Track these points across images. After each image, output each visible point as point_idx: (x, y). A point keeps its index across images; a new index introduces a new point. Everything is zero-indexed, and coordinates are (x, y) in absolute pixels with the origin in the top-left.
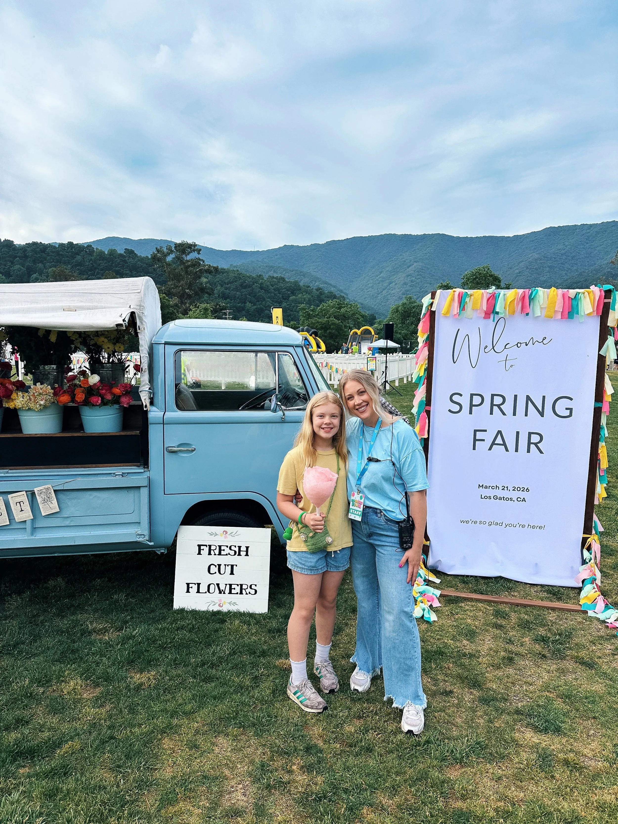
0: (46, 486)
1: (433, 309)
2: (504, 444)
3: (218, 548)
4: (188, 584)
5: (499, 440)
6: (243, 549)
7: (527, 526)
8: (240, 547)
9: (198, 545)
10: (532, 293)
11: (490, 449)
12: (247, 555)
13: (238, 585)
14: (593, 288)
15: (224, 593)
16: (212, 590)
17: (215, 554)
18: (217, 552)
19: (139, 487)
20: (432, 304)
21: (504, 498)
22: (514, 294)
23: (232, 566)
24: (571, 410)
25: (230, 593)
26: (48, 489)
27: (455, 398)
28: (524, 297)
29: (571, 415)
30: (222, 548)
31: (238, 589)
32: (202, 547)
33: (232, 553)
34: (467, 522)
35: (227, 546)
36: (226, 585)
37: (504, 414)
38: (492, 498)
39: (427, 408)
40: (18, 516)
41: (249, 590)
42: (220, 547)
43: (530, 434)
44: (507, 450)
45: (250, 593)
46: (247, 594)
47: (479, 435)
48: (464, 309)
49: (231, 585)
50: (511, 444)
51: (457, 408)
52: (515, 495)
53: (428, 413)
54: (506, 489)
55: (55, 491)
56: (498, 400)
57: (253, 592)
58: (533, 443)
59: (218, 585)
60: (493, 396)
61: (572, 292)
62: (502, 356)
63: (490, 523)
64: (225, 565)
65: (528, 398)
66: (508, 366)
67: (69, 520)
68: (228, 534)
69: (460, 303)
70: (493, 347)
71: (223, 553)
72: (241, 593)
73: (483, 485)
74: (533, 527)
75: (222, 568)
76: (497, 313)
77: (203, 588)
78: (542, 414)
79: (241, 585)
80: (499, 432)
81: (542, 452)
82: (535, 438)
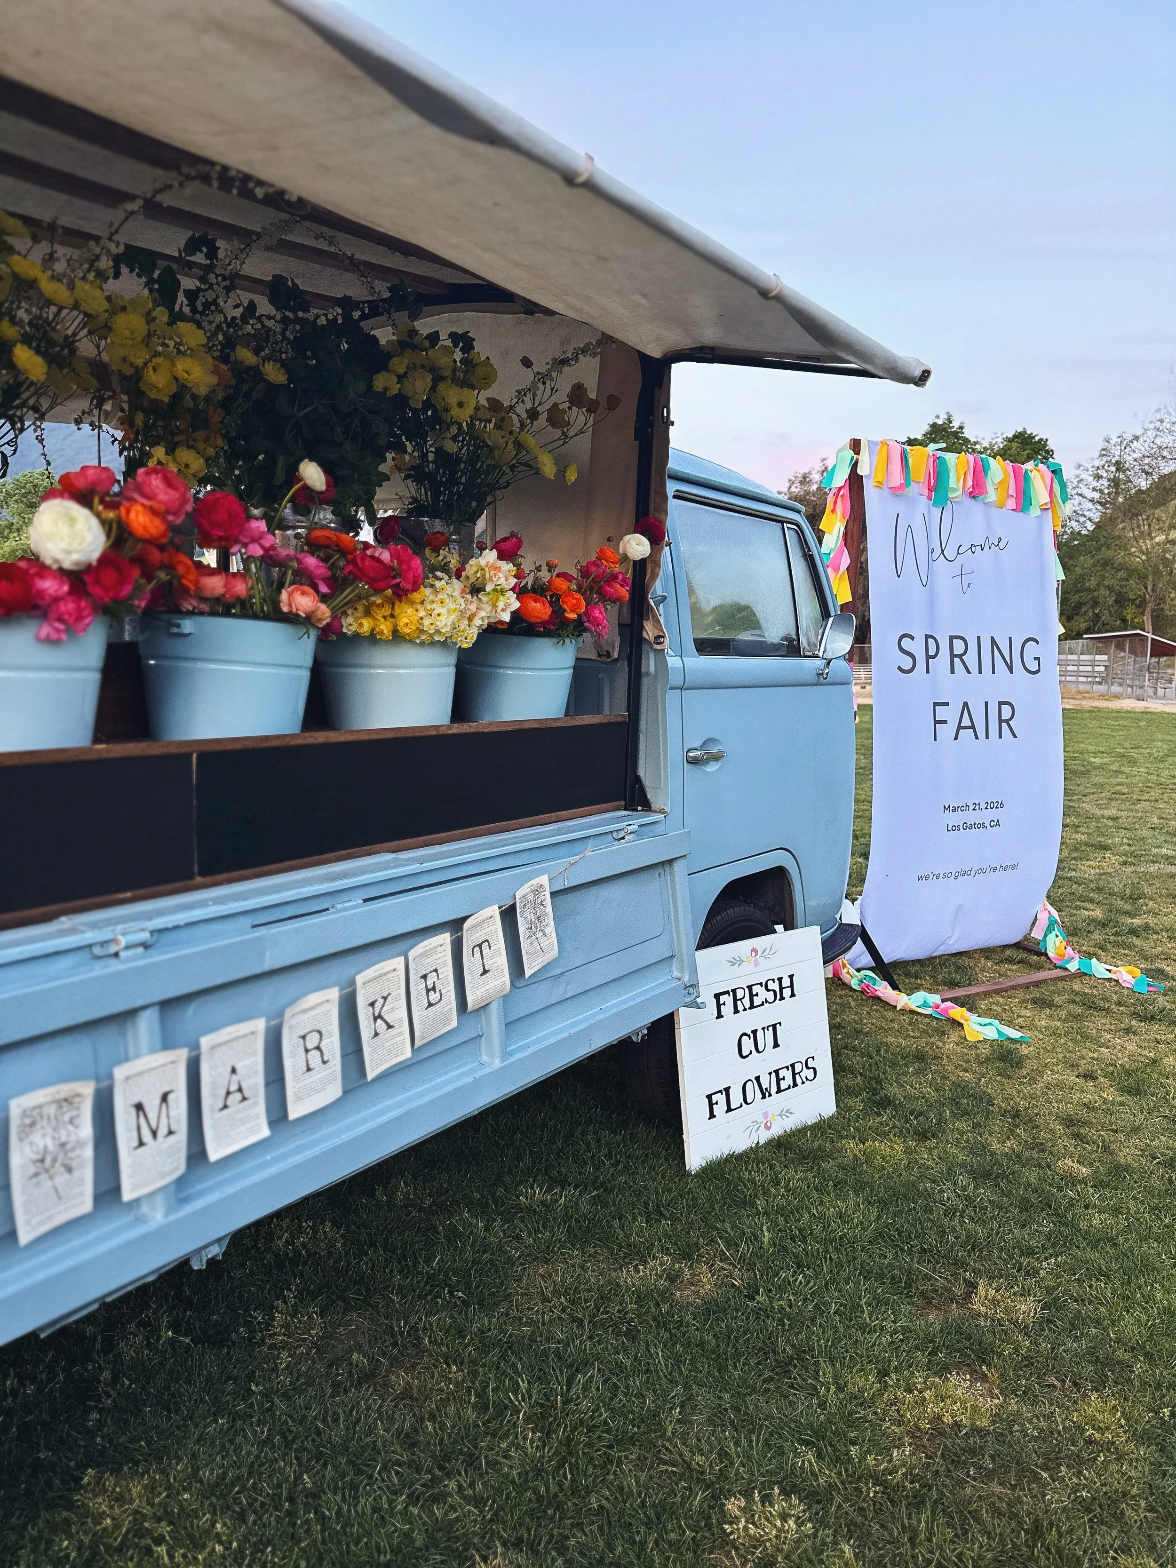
2: (973, 727)
3: (747, 992)
4: (709, 1097)
5: (966, 720)
6: (786, 982)
7: (999, 867)
8: (780, 980)
9: (715, 996)
11: (957, 738)
12: (793, 995)
13: (788, 1068)
15: (770, 1095)
16: (749, 1096)
17: (745, 1009)
18: (747, 1002)
19: (671, 862)
21: (974, 824)
23: (774, 1028)
24: (1039, 659)
25: (778, 1090)
26: (538, 890)
27: (905, 644)
29: (1039, 670)
30: (755, 990)
31: (789, 1078)
32: (722, 999)
33: (771, 997)
34: (927, 877)
35: (761, 984)
36: (770, 1074)
37: (968, 672)
38: (961, 827)
40: (477, 991)
41: (805, 1074)
42: (750, 988)
43: (1000, 704)
44: (976, 737)
45: (807, 1079)
46: (803, 1083)
47: (940, 713)
49: (777, 1072)
50: (980, 725)
51: (909, 663)
52: (987, 816)
54: (977, 808)
55: (551, 896)
56: (959, 647)
57: (811, 1075)
58: (1004, 721)
59: (758, 1079)
60: (951, 639)
61: (1023, 469)
62: (955, 568)
63: (956, 874)
64: (764, 1029)
65: (993, 640)
66: (965, 586)
67: (564, 981)
68: (756, 954)
70: (943, 552)
71: (756, 1001)
72: (795, 1084)
73: (949, 806)
74: (1006, 868)
75: (760, 1036)
77: (736, 1098)
78: (1011, 670)
79: (793, 1067)
80: (966, 705)
81: (1015, 737)
82: (1006, 712)
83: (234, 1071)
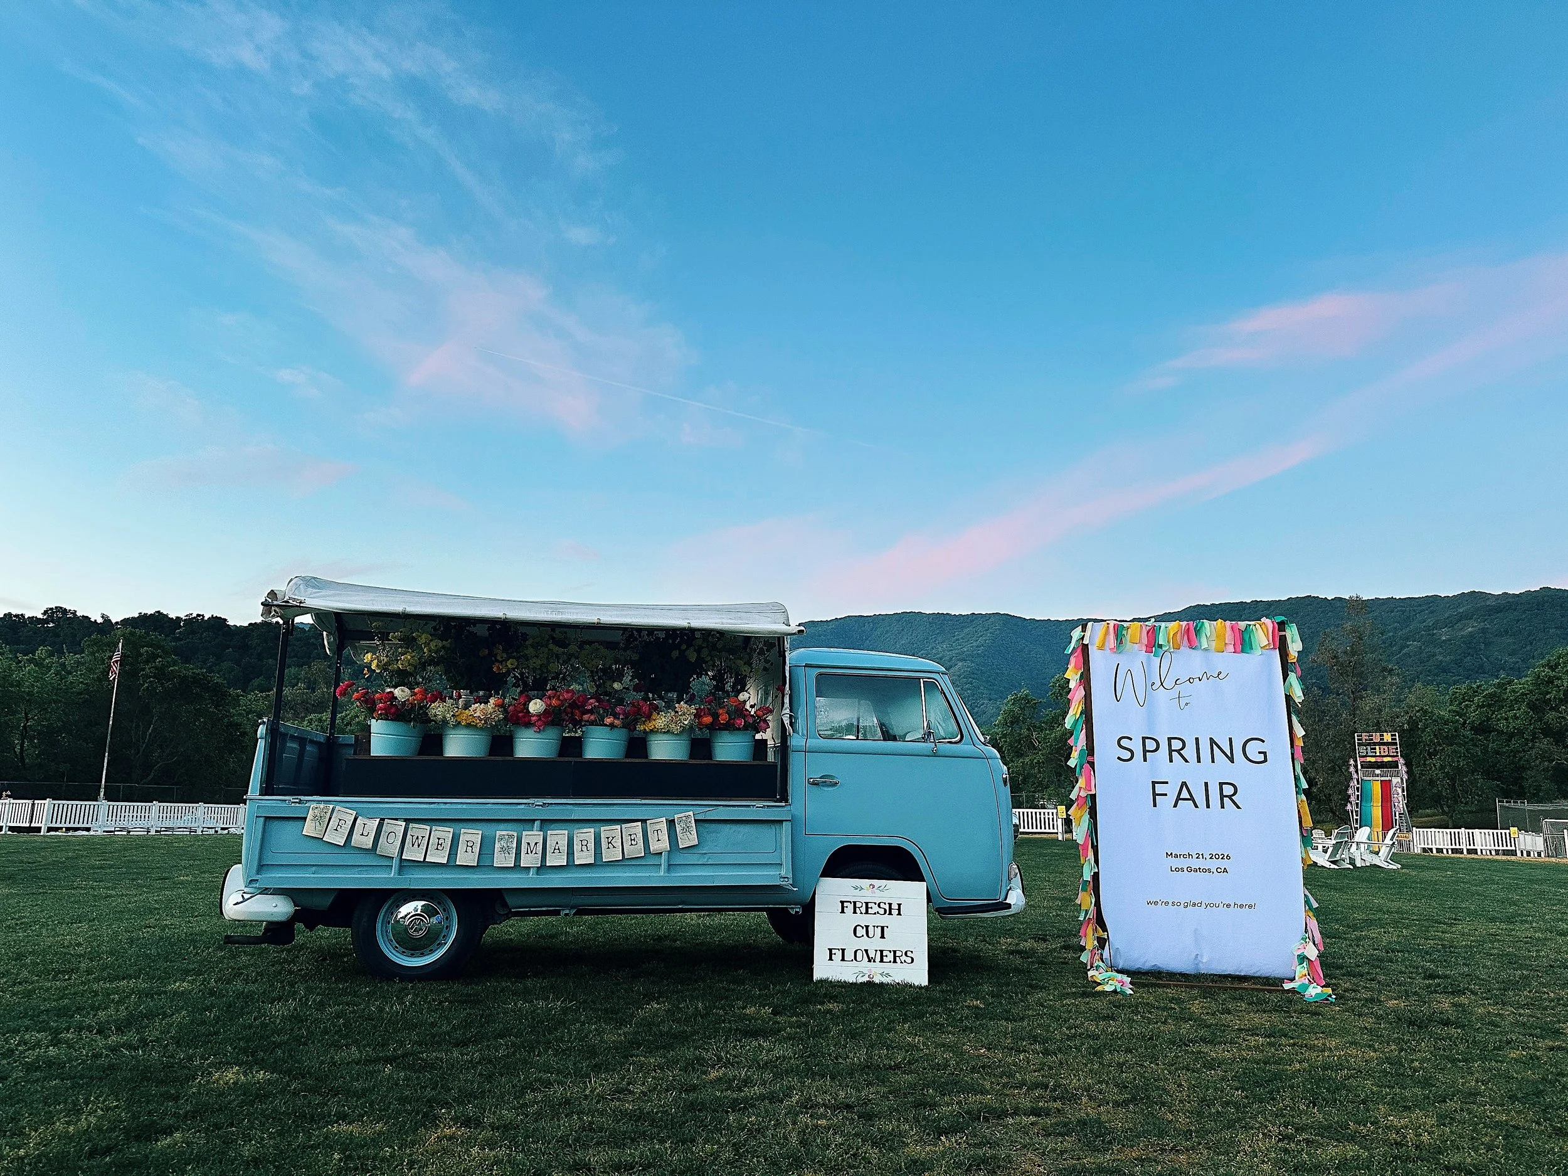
0: (687, 814)
1: (1086, 642)
2: (1192, 799)
3: (864, 905)
4: (830, 950)
5: (1185, 794)
6: (895, 906)
7: (1233, 905)
8: (890, 905)
9: (841, 902)
10: (1197, 626)
11: (1175, 806)
12: (899, 914)
13: (890, 951)
14: (1264, 620)
15: (874, 961)
16: (859, 957)
17: (861, 913)
18: (863, 910)
19: (781, 822)
20: (1083, 638)
21: (1199, 869)
22: (1177, 626)
23: (883, 928)
24: (1265, 753)
25: (882, 961)
26: (687, 817)
27: (1124, 742)
28: (1189, 629)
29: (1265, 760)
30: (870, 905)
31: (891, 957)
32: (845, 904)
33: (882, 911)
34: (1156, 903)
35: (875, 903)
36: (876, 951)
37: (1186, 761)
38: (1185, 870)
39: (1090, 759)
40: (654, 847)
41: (904, 958)
42: (867, 904)
43: (1221, 784)
44: (1196, 806)
45: (905, 962)
46: (901, 962)
47: (1159, 789)
48: (1121, 642)
49: (882, 951)
50: (1200, 798)
51: (1128, 755)
52: (1213, 864)
53: (1092, 764)
54: (1201, 856)
55: (695, 820)
56: (1177, 745)
57: (909, 960)
58: (1226, 796)
59: (866, 951)
60: (1170, 739)
61: (1242, 625)
62: (1174, 693)
63: (1186, 904)
64: (874, 926)
65: (1212, 741)
66: (1183, 704)
67: (707, 857)
68: (876, 888)
69: (1117, 636)
70: (1162, 684)
71: (870, 911)
72: (895, 962)
73: (1171, 854)
74: (1241, 906)
75: (871, 929)
76: (1160, 646)
77: (849, 955)
78: (1232, 760)
79: (895, 952)
80: (1184, 784)
81: (1238, 807)
82: (1228, 790)
83: (557, 843)
